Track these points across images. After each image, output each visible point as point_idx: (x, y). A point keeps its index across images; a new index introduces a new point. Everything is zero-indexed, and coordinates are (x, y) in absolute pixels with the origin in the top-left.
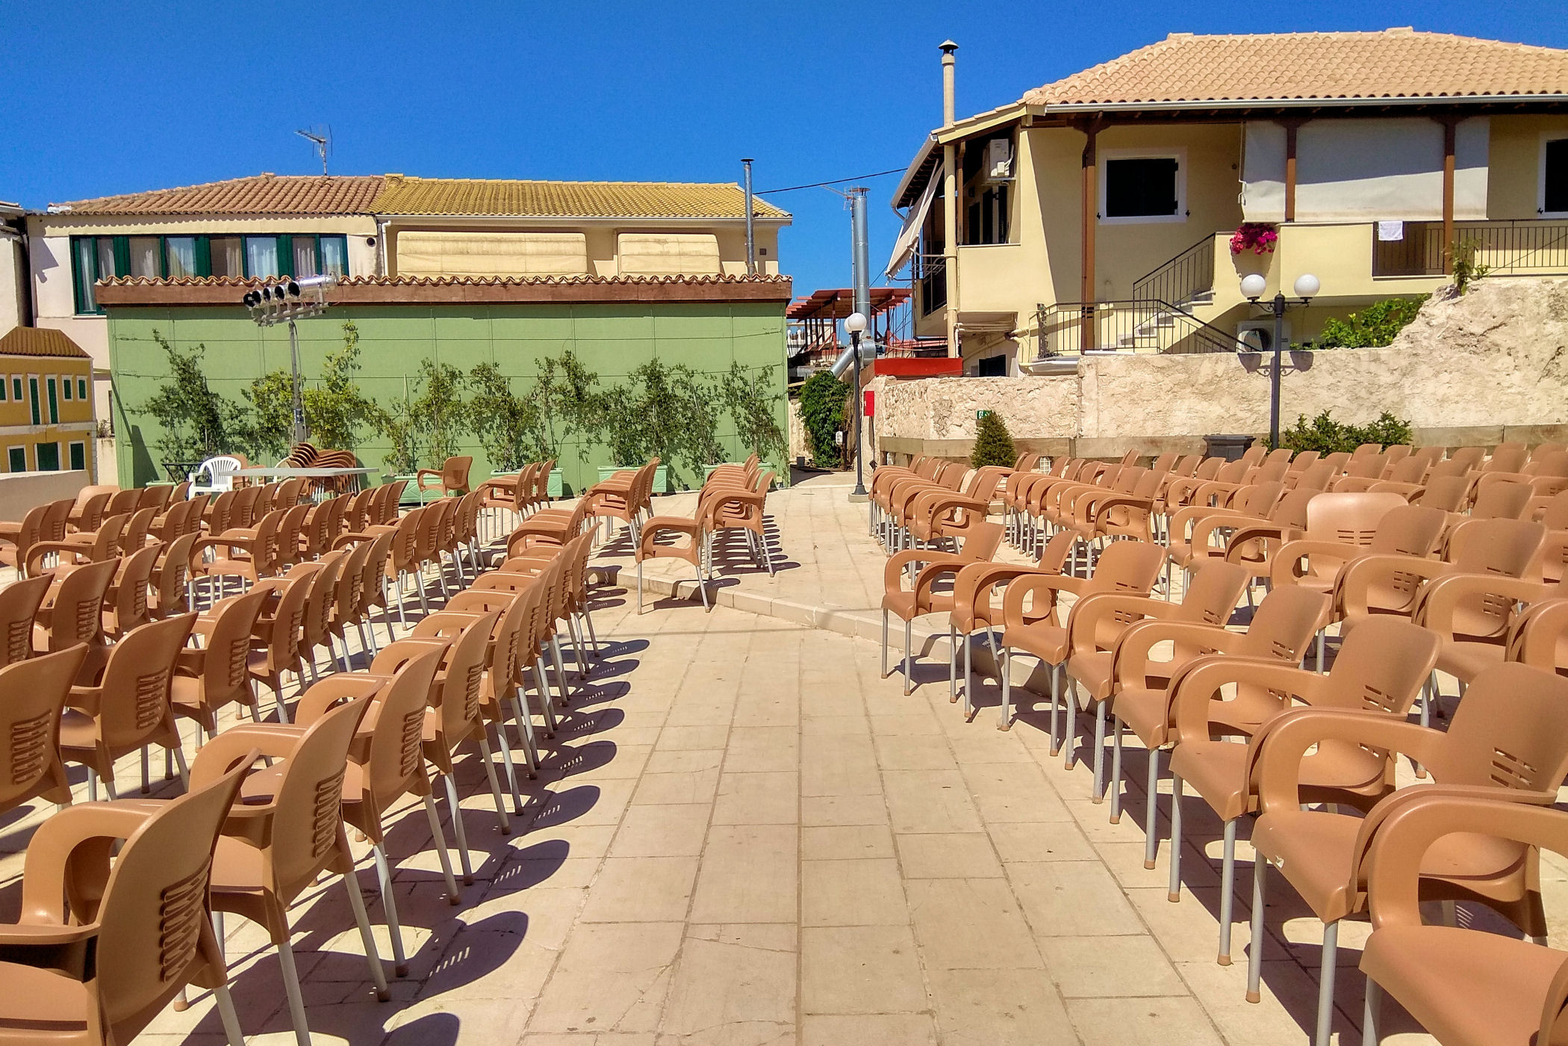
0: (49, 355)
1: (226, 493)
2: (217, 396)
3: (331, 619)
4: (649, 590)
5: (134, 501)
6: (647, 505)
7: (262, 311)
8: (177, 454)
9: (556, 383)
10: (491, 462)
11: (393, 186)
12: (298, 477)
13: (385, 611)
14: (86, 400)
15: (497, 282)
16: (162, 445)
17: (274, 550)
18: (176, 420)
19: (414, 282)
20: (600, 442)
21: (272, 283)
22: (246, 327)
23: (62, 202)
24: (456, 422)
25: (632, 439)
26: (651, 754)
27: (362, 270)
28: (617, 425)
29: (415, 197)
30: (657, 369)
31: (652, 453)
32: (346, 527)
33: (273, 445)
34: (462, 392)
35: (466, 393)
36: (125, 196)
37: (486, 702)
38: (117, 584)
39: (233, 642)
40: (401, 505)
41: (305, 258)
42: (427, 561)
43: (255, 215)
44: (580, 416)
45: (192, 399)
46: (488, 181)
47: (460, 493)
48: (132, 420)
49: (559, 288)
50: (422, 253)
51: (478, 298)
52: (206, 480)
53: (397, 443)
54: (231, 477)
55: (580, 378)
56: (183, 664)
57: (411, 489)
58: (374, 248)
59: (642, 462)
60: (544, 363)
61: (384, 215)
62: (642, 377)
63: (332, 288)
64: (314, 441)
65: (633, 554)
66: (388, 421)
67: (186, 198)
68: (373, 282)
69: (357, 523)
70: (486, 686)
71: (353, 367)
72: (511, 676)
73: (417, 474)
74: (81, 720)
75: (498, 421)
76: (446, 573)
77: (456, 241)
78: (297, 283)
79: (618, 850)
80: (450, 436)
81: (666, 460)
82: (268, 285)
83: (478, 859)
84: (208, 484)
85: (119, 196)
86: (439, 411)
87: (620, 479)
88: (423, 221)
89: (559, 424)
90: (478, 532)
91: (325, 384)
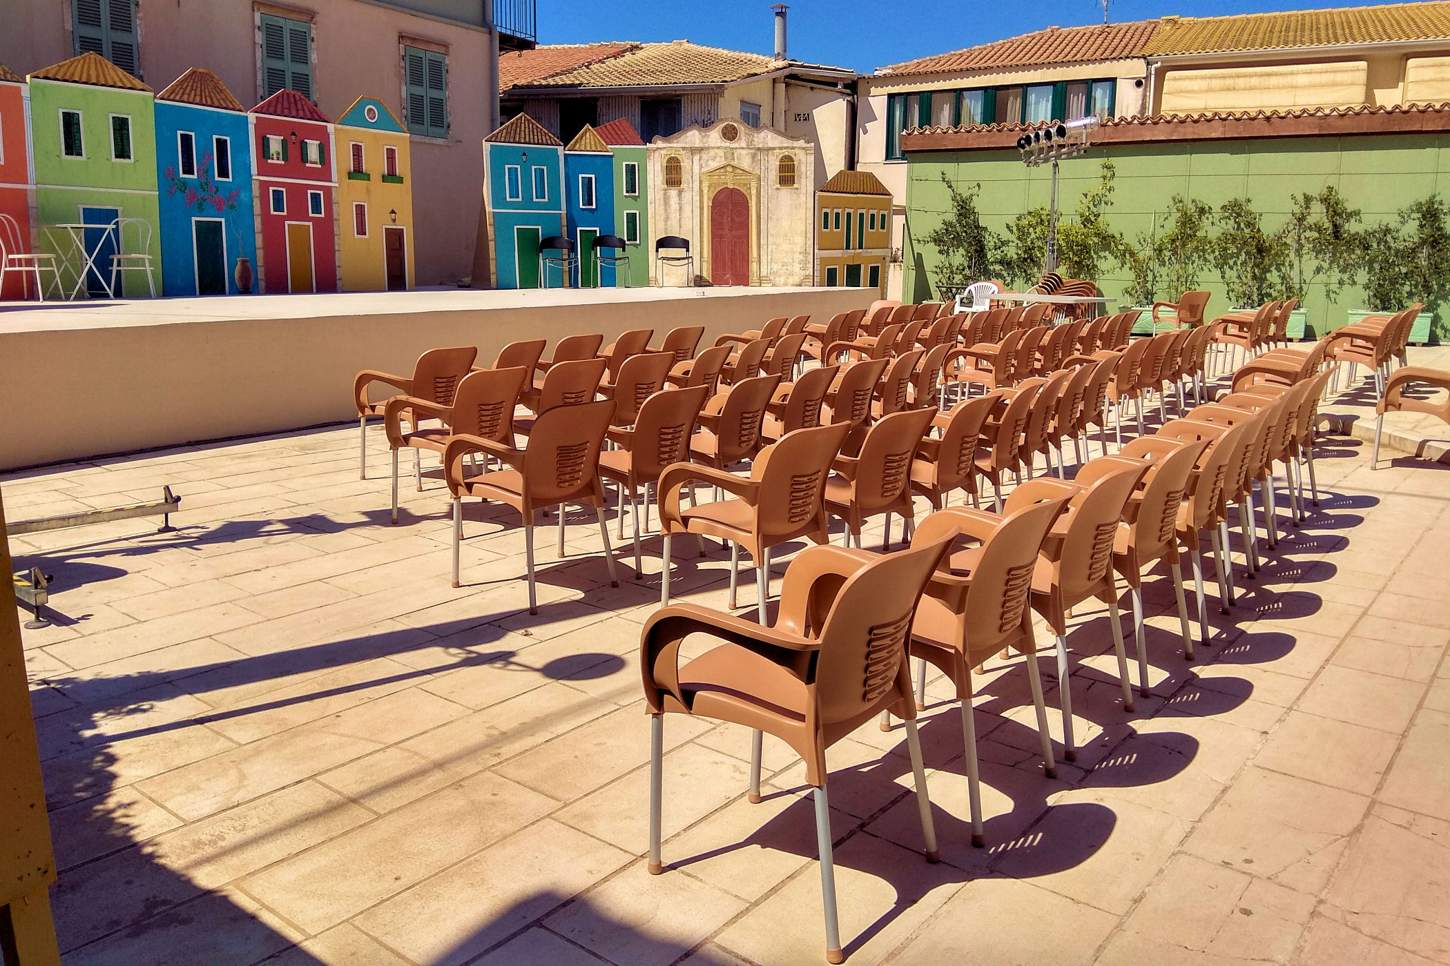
0: (862, 193)
1: (982, 312)
2: (985, 229)
3: (1051, 430)
4: (1389, 446)
5: (911, 314)
6: (1401, 354)
7: (1032, 153)
8: (949, 279)
9: (1311, 220)
10: (1230, 299)
11: (1168, 28)
12: (1044, 303)
13: (1102, 430)
14: (885, 231)
15: (1261, 116)
16: (938, 270)
17: (1013, 365)
18: (951, 249)
19: (1175, 120)
20: (1354, 283)
21: (1044, 127)
22: (1016, 168)
23: (885, 66)
24: (1199, 257)
25: (1393, 282)
26: (1360, 618)
27: (1127, 112)
28: (1377, 266)
29: (1188, 37)
30: (1436, 206)
31: (1416, 299)
32: (1078, 350)
33: (1027, 274)
34: (1209, 228)
35: (1212, 229)
36: (932, 58)
37: (1184, 529)
38: (885, 379)
39: (964, 437)
40: (1132, 335)
41: (1076, 102)
42: (1151, 389)
43: (1036, 66)
44: (1334, 255)
45: (966, 232)
46: (1265, 15)
47: (1193, 326)
48: (918, 248)
49: (1328, 120)
50: (1187, 92)
51: (1239, 133)
52: (968, 302)
53: (1138, 276)
54: (989, 300)
55: (1340, 215)
56: (922, 451)
57: (1145, 320)
58: (1141, 89)
59: (1401, 306)
60: (1301, 199)
61: (1155, 57)
62: (1415, 215)
63: (1096, 129)
64: (1062, 271)
65: (1374, 405)
66: (1132, 254)
67: (981, 56)
68: (1136, 122)
69: (1089, 349)
70: (1184, 514)
71: (1106, 203)
72: (1213, 508)
73: (1152, 306)
74: (841, 482)
75: (1243, 257)
76: (1167, 403)
77: (1224, 77)
78: (1064, 125)
79: (1305, 704)
80: (1191, 271)
81: (1431, 307)
82: (1040, 129)
83: (1157, 676)
84: (970, 305)
85: (928, 58)
86: (1184, 245)
87: (1372, 323)
88: (1192, 60)
89: (1310, 263)
90: (1206, 366)
91: (1078, 219)
